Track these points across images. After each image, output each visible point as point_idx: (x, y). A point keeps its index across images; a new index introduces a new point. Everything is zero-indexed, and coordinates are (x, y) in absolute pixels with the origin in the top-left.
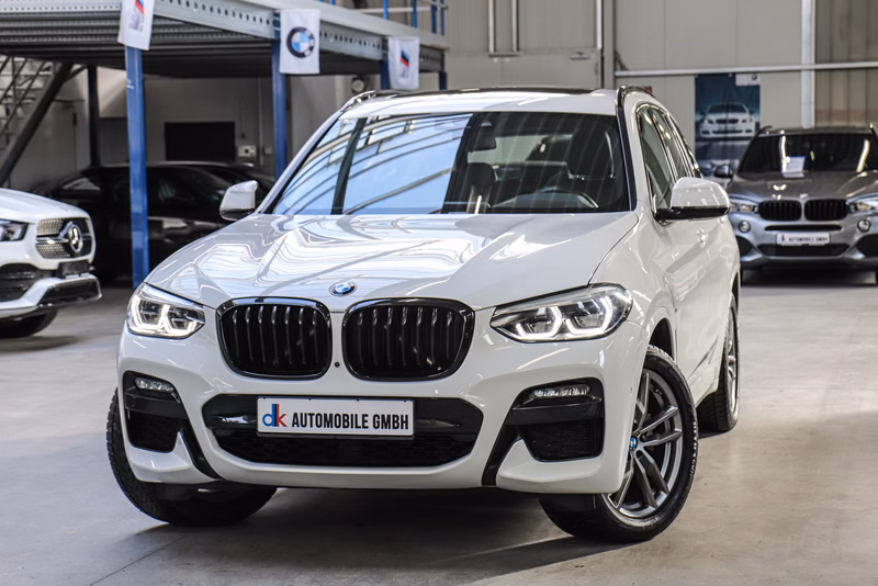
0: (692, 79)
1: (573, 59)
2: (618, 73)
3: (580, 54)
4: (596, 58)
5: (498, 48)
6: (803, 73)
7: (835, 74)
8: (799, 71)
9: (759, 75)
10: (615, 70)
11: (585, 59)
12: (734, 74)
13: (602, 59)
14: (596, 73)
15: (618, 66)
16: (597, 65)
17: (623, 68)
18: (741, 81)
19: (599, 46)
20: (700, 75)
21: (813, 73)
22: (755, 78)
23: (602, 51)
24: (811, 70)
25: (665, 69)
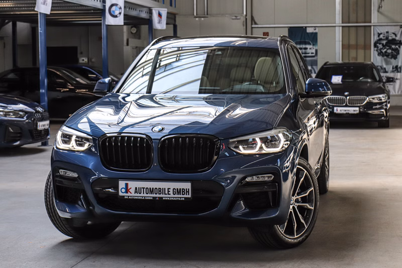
0: (287, 29)
1: (233, 19)
2: (253, 26)
3: (236, 17)
4: (243, 19)
5: (198, 13)
6: (337, 28)
7: (351, 28)
8: (335, 26)
9: (317, 28)
10: (252, 24)
11: (238, 19)
12: (306, 27)
13: (246, 19)
14: (244, 25)
15: (253, 23)
16: (244, 22)
17: (256, 24)
18: (309, 30)
19: (245, 13)
20: (290, 27)
21: (341, 28)
22: (315, 29)
23: (246, 15)
24: (340, 26)
25: (275, 24)
